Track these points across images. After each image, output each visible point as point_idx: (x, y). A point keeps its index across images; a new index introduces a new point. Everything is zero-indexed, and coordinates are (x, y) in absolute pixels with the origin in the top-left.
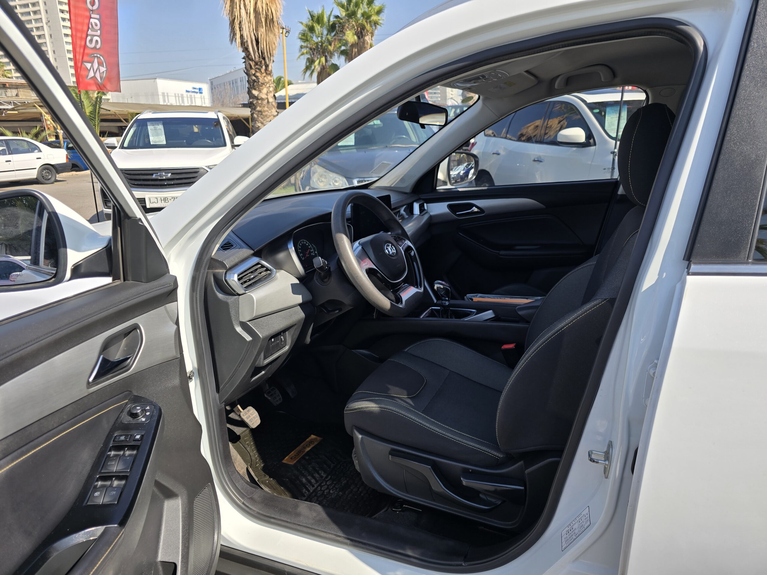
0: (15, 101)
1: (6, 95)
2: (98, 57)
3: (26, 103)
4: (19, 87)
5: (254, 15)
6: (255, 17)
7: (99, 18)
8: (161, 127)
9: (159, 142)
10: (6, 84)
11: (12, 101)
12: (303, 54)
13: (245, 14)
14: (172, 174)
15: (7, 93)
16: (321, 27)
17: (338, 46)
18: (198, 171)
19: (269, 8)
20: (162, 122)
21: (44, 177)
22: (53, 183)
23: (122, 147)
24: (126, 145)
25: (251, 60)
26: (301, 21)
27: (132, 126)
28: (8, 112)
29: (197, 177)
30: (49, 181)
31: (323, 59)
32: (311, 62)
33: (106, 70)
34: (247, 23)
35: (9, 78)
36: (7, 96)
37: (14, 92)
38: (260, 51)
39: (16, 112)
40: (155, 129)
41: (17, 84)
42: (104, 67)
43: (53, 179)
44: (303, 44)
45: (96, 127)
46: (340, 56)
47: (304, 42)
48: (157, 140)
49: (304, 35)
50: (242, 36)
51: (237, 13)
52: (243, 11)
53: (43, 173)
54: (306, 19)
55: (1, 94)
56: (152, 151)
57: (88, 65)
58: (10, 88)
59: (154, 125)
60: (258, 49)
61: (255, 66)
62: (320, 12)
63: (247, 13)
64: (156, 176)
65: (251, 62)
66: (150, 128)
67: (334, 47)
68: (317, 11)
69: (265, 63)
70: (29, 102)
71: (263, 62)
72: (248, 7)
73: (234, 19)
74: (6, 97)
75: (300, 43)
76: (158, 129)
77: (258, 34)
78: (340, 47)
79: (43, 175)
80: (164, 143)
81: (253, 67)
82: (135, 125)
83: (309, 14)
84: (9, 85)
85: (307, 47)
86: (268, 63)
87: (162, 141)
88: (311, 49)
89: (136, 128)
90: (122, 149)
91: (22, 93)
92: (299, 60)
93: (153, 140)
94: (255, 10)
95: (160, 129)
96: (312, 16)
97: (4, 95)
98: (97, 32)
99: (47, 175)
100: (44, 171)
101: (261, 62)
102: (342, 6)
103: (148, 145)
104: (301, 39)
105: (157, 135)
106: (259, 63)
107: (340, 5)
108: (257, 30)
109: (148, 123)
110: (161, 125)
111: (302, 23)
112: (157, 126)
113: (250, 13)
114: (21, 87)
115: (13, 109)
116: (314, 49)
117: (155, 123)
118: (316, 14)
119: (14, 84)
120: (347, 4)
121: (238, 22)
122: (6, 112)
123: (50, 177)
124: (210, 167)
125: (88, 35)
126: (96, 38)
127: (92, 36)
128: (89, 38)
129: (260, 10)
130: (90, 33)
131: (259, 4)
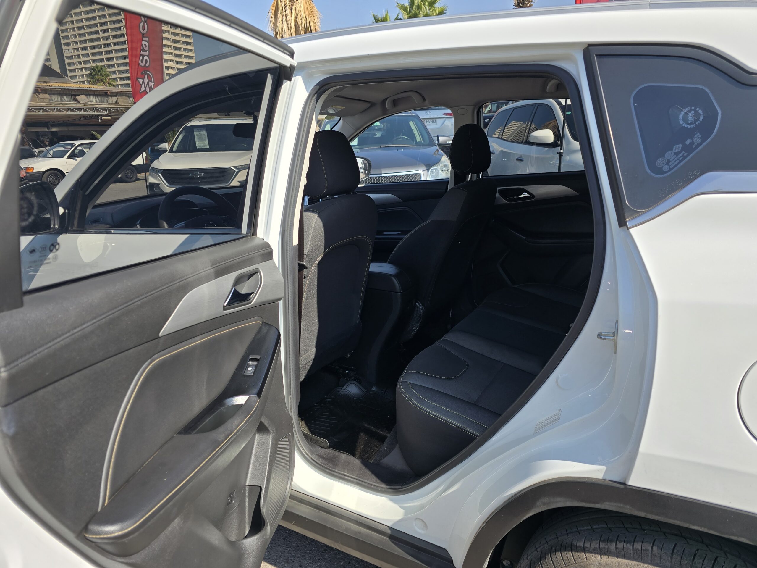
0: (109, 108)
1: (107, 102)
2: (148, 73)
3: (119, 109)
4: (118, 94)
5: (295, 28)
6: (295, 30)
7: (147, 40)
8: (205, 133)
9: (203, 146)
10: (107, 92)
11: (107, 108)
13: (287, 27)
14: (205, 173)
15: (108, 100)
18: (227, 171)
19: (307, 21)
20: (205, 128)
21: (127, 176)
22: (134, 181)
23: (171, 151)
24: (175, 149)
27: (182, 132)
28: (103, 118)
29: (226, 175)
30: (131, 179)
33: (153, 85)
35: (114, 86)
36: (109, 102)
37: (114, 99)
39: (110, 118)
40: (201, 135)
41: (117, 92)
42: (152, 82)
43: (134, 178)
45: (173, 131)
48: (202, 145)
51: (280, 28)
52: (285, 25)
53: (127, 173)
55: (104, 101)
56: (197, 154)
57: (141, 81)
58: (111, 96)
59: (199, 131)
63: (288, 27)
64: (191, 175)
66: (196, 134)
70: (121, 108)
72: (289, 22)
73: (278, 33)
74: (107, 104)
76: (203, 135)
79: (126, 174)
80: (208, 147)
82: (184, 131)
84: (110, 93)
87: (206, 146)
89: (184, 134)
90: (171, 152)
91: (121, 100)
93: (198, 144)
94: (296, 24)
95: (204, 135)
97: (106, 101)
98: (147, 52)
99: (130, 174)
100: (127, 171)
102: (405, 9)
103: (194, 149)
105: (202, 140)
107: (403, 8)
109: (195, 130)
110: (205, 131)
112: (201, 132)
113: (291, 27)
114: (120, 94)
115: (106, 116)
117: (200, 129)
119: (114, 92)
120: (409, 8)
121: (281, 36)
122: (101, 118)
123: (132, 176)
124: (238, 167)
125: (140, 55)
126: (146, 58)
127: (143, 56)
128: (141, 58)
129: (300, 24)
130: (142, 53)
131: (299, 17)
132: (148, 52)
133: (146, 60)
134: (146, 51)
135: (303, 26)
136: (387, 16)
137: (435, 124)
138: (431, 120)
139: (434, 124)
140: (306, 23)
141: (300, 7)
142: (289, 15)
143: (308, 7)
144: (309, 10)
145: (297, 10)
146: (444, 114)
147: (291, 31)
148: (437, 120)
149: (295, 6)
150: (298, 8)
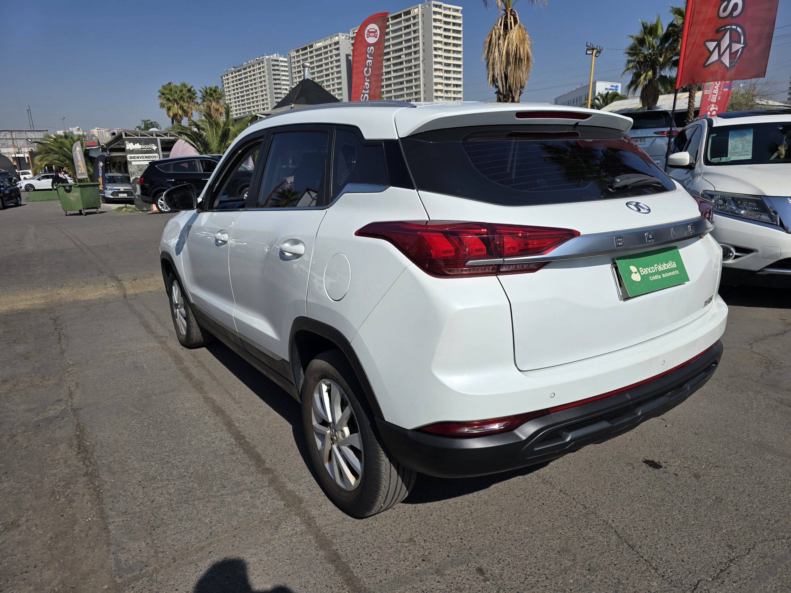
5: (506, 56)
6: (506, 58)
12: (628, 69)
13: (498, 56)
16: (653, 38)
17: (669, 57)
19: (518, 48)
25: (500, 94)
26: (631, 35)
31: (650, 73)
32: (637, 76)
34: (499, 63)
38: (508, 86)
44: (630, 58)
46: (672, 67)
47: (632, 56)
49: (632, 49)
50: (493, 76)
52: (497, 54)
54: (638, 32)
60: (506, 84)
61: (503, 99)
62: (655, 22)
63: (500, 55)
65: (500, 96)
67: (664, 59)
68: (650, 21)
69: (512, 95)
71: (510, 95)
72: (501, 50)
75: (627, 57)
77: (507, 72)
78: (671, 58)
81: (502, 100)
83: (642, 26)
85: (634, 61)
86: (514, 95)
88: (638, 63)
92: (624, 76)
94: (508, 54)
96: (645, 28)
101: (509, 95)
104: (629, 53)
106: (507, 96)
108: (506, 68)
111: (632, 37)
113: (502, 55)
116: (642, 62)
118: (649, 26)
121: (492, 63)
125: (362, 93)
126: (366, 95)
127: (364, 94)
128: (362, 95)
129: (511, 52)
130: (364, 91)
131: (510, 46)
132: (368, 90)
133: (366, 97)
134: (366, 90)
135: (513, 53)
136: (658, 23)
137: (644, 143)
138: (639, 139)
139: (642, 143)
140: (517, 50)
141: (512, 36)
142: (502, 45)
143: (521, 34)
144: (521, 37)
145: (510, 39)
146: (655, 133)
147: (502, 58)
148: (647, 139)
149: (508, 35)
150: (511, 37)
